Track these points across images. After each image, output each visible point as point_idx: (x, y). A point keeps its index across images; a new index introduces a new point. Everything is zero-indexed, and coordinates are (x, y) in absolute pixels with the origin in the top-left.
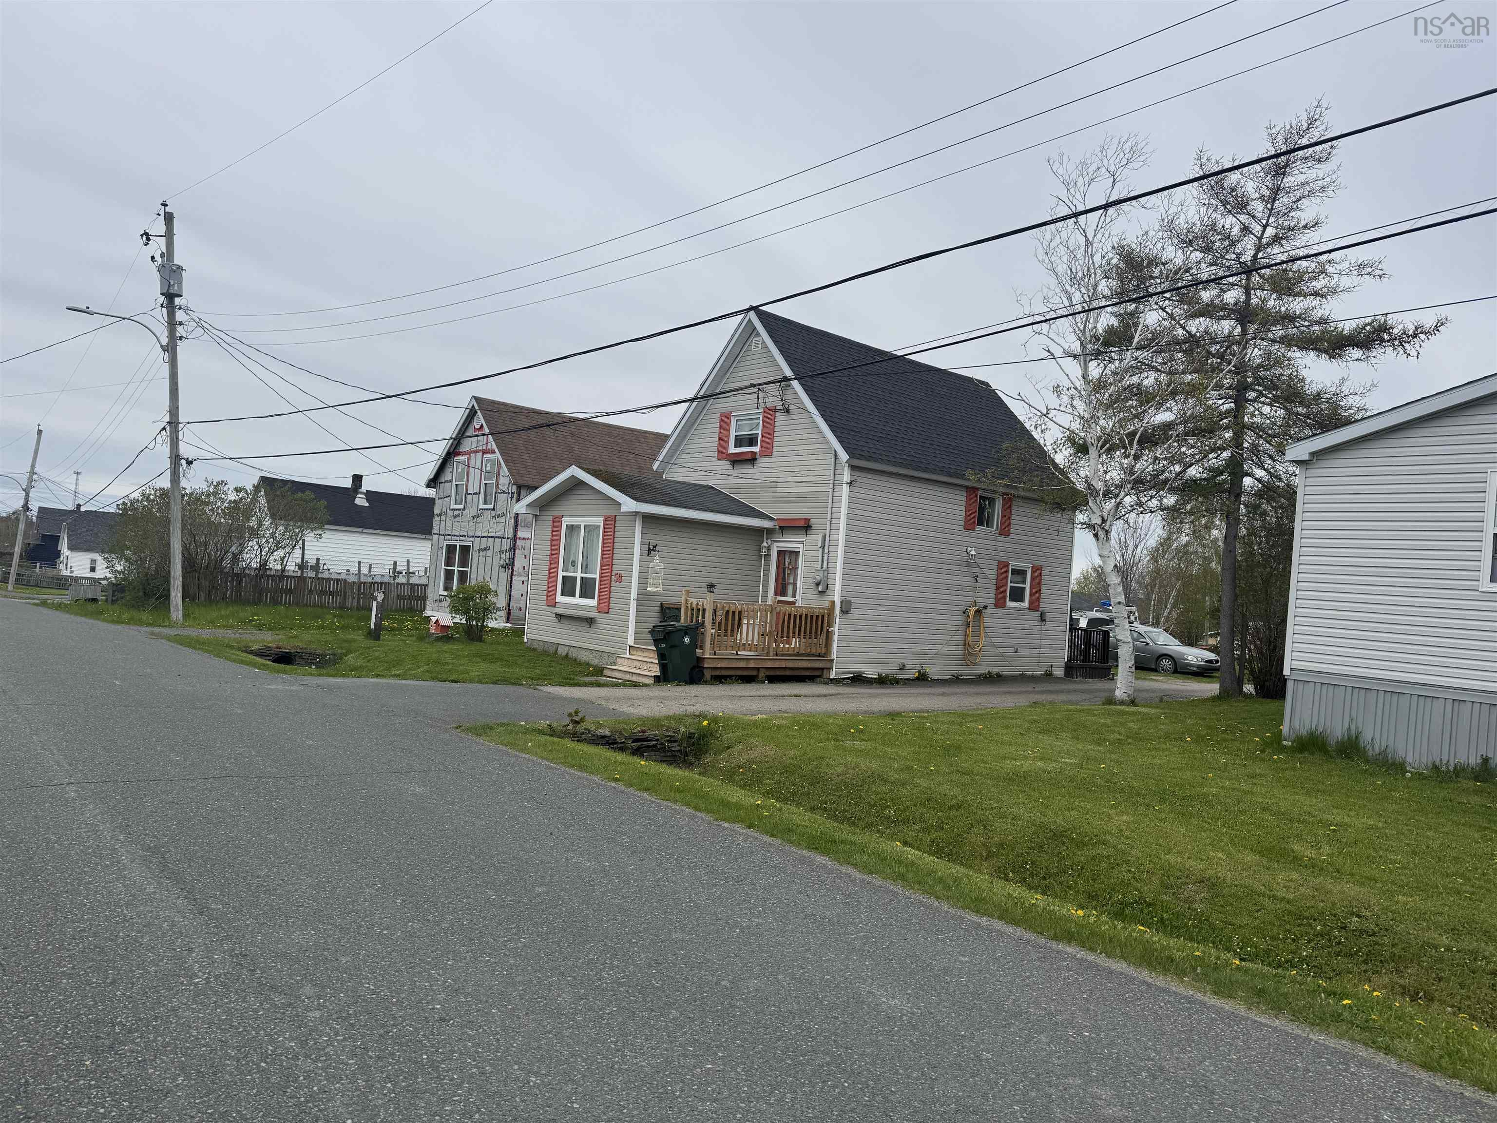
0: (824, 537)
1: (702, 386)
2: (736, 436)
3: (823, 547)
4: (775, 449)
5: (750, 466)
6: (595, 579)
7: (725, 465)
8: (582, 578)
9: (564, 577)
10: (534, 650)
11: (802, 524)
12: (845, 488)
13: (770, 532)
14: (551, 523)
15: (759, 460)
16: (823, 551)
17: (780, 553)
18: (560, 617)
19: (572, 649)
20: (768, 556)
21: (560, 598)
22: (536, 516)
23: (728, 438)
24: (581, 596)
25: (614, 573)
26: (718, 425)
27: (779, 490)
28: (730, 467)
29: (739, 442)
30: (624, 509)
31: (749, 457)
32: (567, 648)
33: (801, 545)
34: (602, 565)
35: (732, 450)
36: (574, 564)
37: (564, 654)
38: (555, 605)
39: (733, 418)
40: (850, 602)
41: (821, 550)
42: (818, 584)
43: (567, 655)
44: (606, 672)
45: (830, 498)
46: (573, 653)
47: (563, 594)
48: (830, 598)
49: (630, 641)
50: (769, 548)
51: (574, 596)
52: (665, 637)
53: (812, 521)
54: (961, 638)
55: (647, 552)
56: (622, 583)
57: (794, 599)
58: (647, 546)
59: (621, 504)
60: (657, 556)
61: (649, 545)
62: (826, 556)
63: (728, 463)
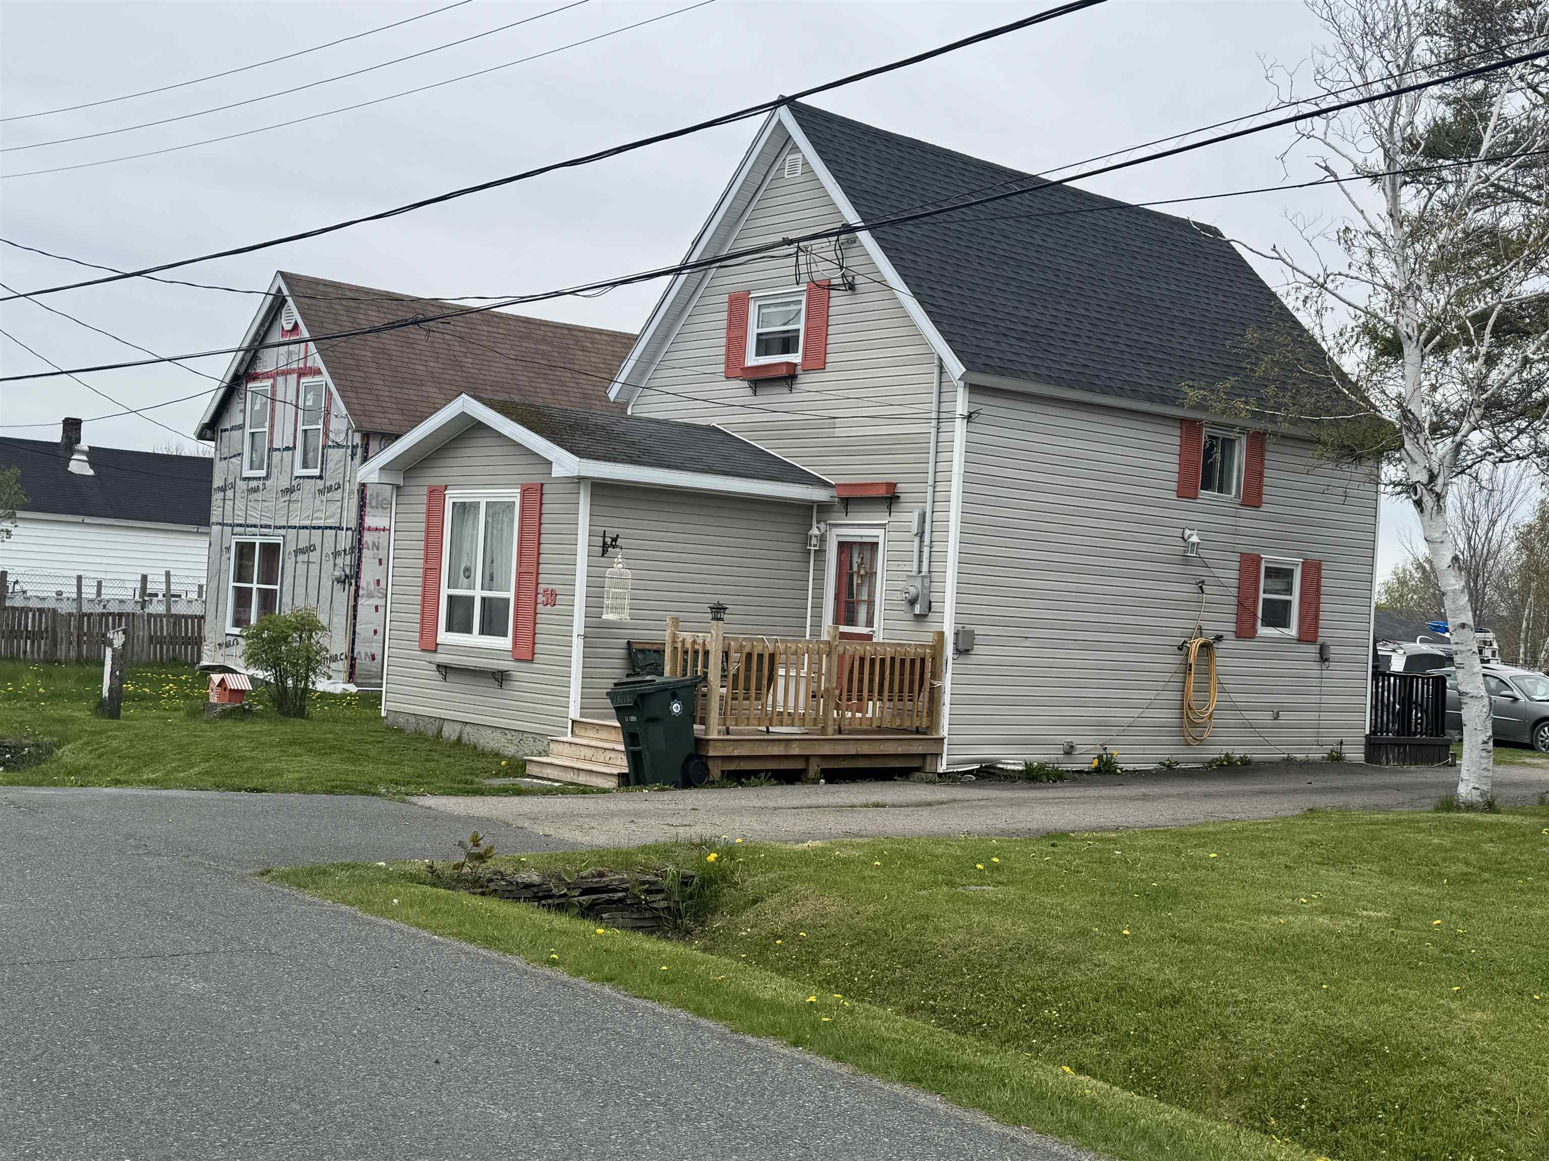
0: (923, 516)
1: (695, 244)
2: (759, 335)
3: (921, 534)
4: (829, 358)
5: (786, 390)
6: (508, 600)
7: (739, 389)
8: (484, 599)
9: (450, 597)
10: (400, 731)
11: (882, 492)
12: (960, 426)
13: (823, 508)
14: (425, 499)
15: (803, 378)
16: (922, 541)
17: (843, 546)
18: (445, 670)
19: (468, 729)
20: (821, 552)
21: (444, 637)
22: (398, 487)
23: (744, 338)
24: (482, 632)
25: (542, 587)
26: (725, 315)
27: (838, 432)
28: (749, 391)
29: (765, 345)
30: (557, 472)
31: (784, 372)
32: (458, 727)
33: (880, 532)
34: (519, 574)
35: (752, 360)
36: (468, 572)
37: (454, 737)
38: (435, 649)
39: (752, 302)
40: (971, 634)
41: (917, 539)
42: (912, 602)
43: (459, 739)
44: (531, 769)
45: (932, 446)
46: (471, 736)
47: (449, 629)
48: (936, 627)
49: (574, 712)
50: (822, 539)
51: (468, 630)
52: (636, 703)
53: (901, 488)
54: (1177, 695)
55: (601, 549)
56: (556, 607)
57: (870, 629)
58: (601, 539)
59: (551, 463)
60: (620, 556)
61: (604, 537)
62: (926, 550)
63: (745, 384)
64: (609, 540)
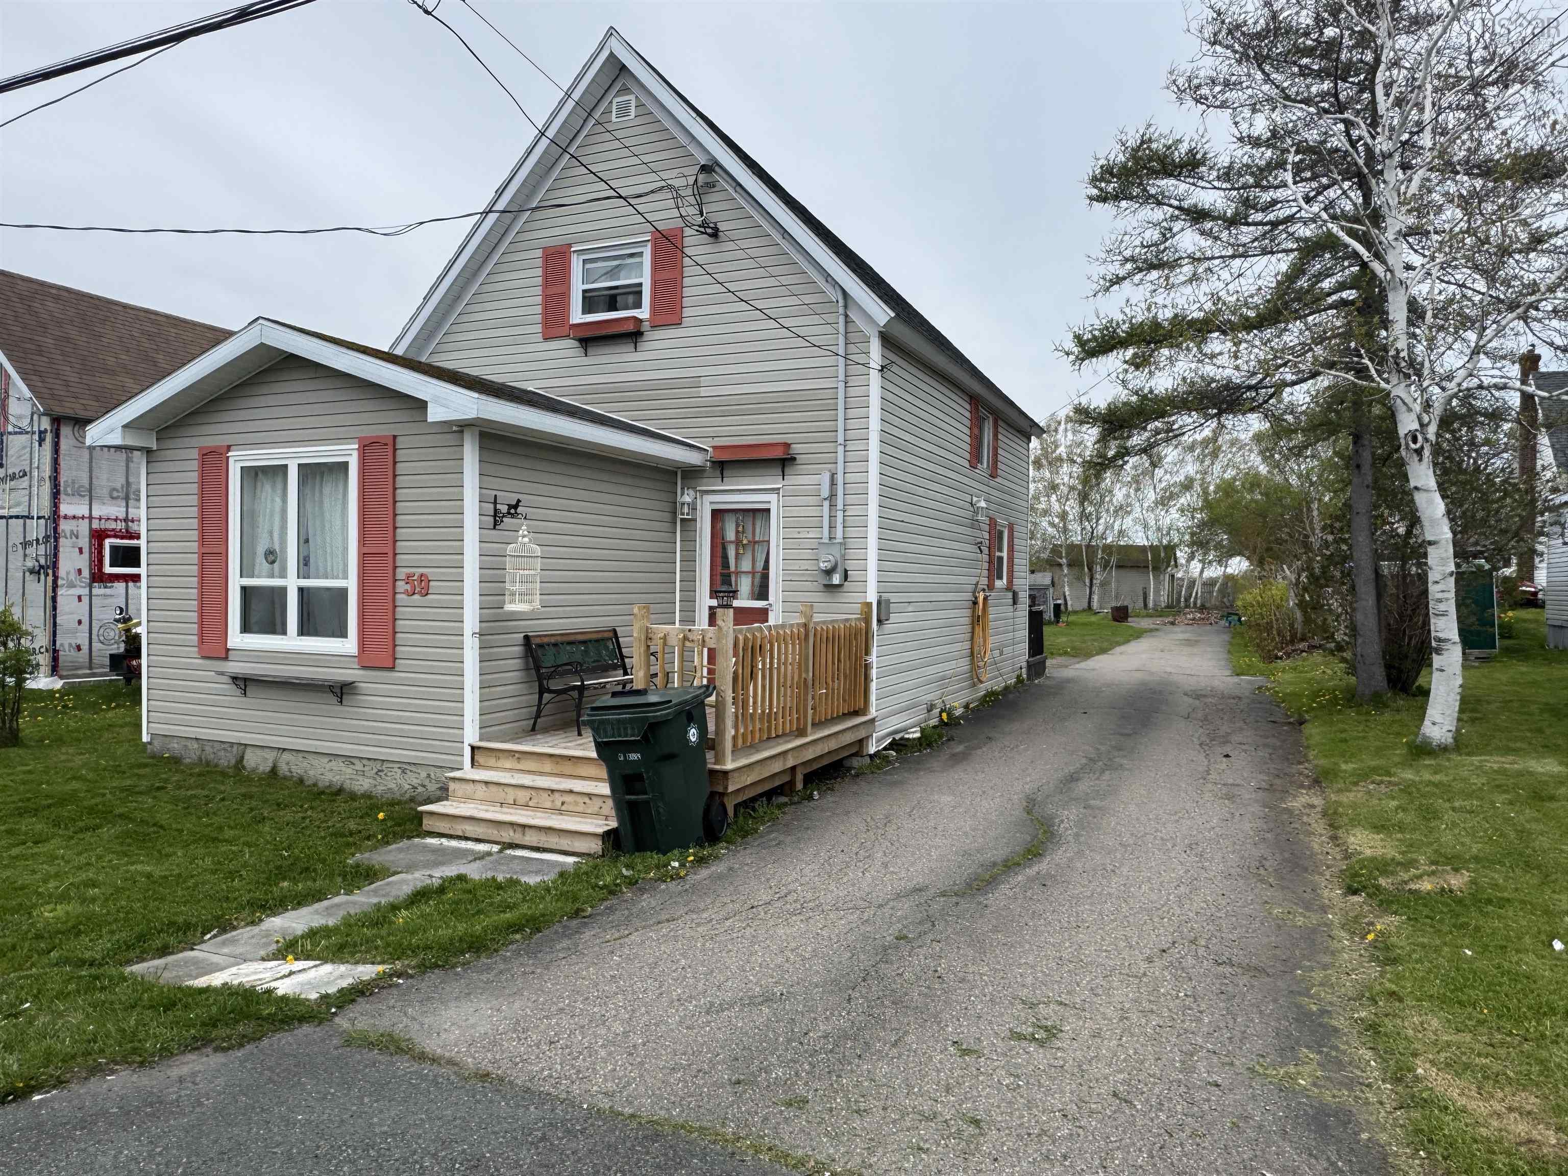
0: (833, 476)
1: (500, 193)
2: (584, 291)
3: (832, 496)
4: (686, 312)
5: (631, 347)
6: (343, 593)
7: (567, 347)
8: (301, 590)
9: (244, 589)
10: (176, 760)
11: (778, 453)
12: (875, 379)
13: (690, 474)
14: (195, 465)
15: (648, 335)
16: (832, 506)
17: (717, 515)
18: (243, 683)
19: (286, 756)
20: (689, 524)
21: (236, 639)
22: (149, 452)
23: (565, 296)
24: (303, 631)
25: (401, 573)
26: (539, 272)
27: (703, 392)
28: (580, 351)
29: (591, 302)
30: (435, 414)
31: (631, 327)
32: (275, 753)
33: (773, 498)
34: (363, 556)
35: (577, 316)
36: (272, 556)
37: (265, 767)
38: (226, 654)
39: (574, 258)
40: (888, 602)
41: (826, 504)
42: (829, 572)
43: (274, 771)
44: (428, 824)
45: (841, 402)
46: (291, 766)
47: (246, 628)
48: (859, 598)
49: (471, 735)
50: (693, 507)
51: (284, 632)
53: (796, 448)
55: (492, 519)
56: (429, 597)
57: (765, 603)
58: (492, 506)
59: (425, 403)
60: (524, 528)
61: (495, 503)
62: (840, 515)
63: (575, 344)
64: (504, 509)
